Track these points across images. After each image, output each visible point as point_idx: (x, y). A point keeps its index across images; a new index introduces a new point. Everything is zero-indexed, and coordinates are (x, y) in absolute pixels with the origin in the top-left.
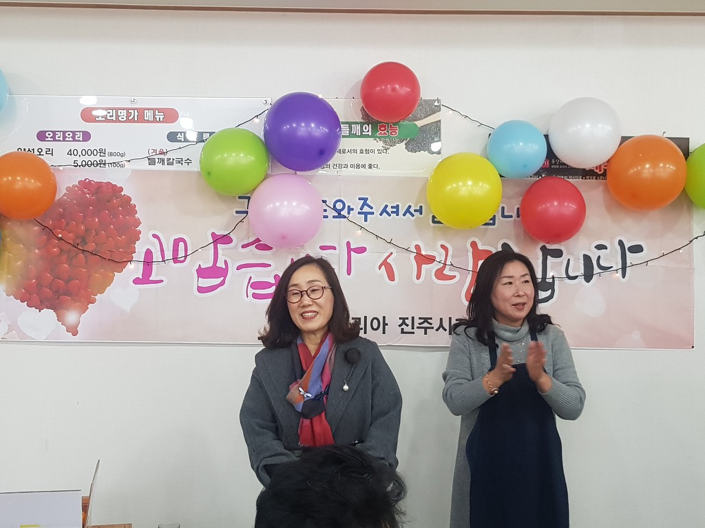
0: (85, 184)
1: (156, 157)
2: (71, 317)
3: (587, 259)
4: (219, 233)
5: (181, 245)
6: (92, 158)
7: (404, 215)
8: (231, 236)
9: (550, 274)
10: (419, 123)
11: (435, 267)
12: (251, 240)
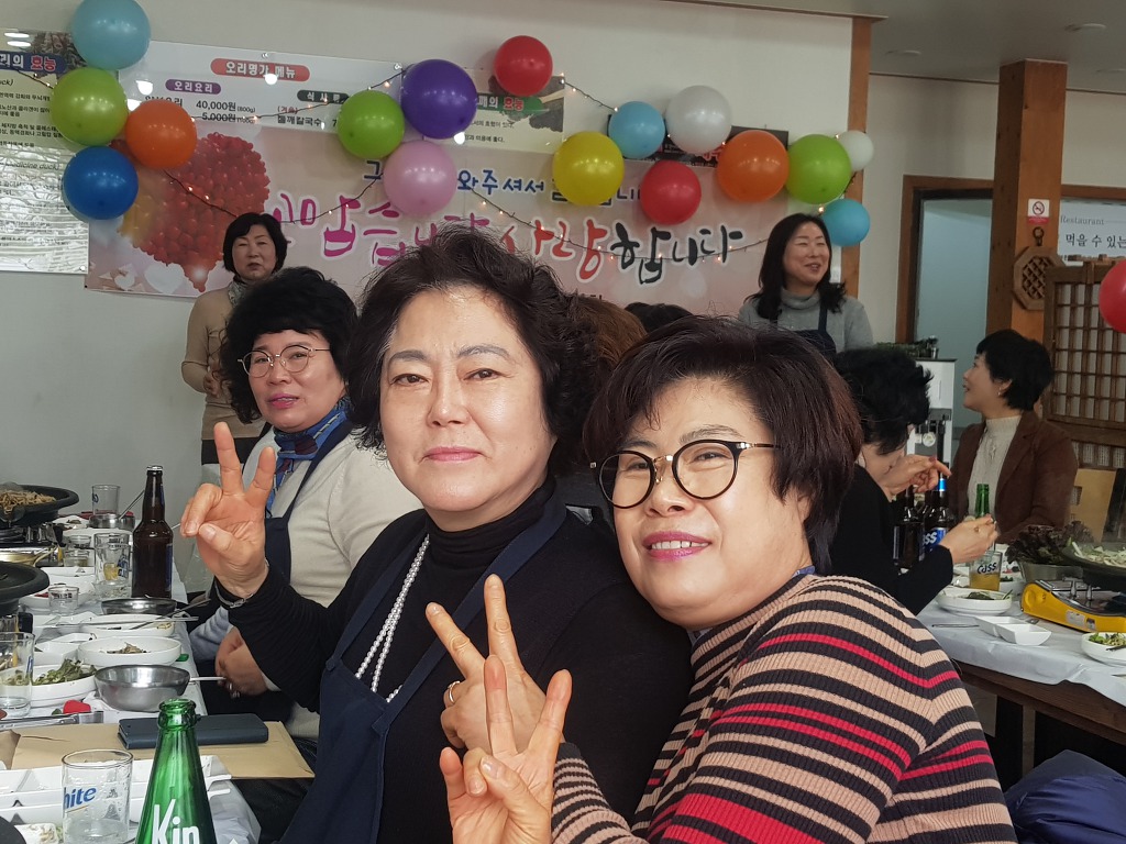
0: (215, 138)
1: (286, 115)
2: (199, 273)
3: (692, 242)
4: (347, 196)
5: (310, 206)
6: (222, 112)
7: (526, 190)
8: (360, 201)
9: (659, 256)
10: (544, 99)
11: (553, 243)
12: (378, 206)
